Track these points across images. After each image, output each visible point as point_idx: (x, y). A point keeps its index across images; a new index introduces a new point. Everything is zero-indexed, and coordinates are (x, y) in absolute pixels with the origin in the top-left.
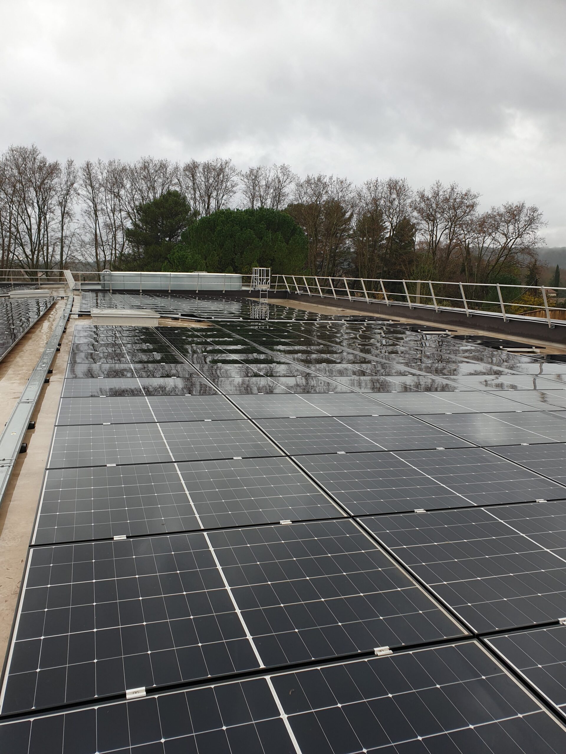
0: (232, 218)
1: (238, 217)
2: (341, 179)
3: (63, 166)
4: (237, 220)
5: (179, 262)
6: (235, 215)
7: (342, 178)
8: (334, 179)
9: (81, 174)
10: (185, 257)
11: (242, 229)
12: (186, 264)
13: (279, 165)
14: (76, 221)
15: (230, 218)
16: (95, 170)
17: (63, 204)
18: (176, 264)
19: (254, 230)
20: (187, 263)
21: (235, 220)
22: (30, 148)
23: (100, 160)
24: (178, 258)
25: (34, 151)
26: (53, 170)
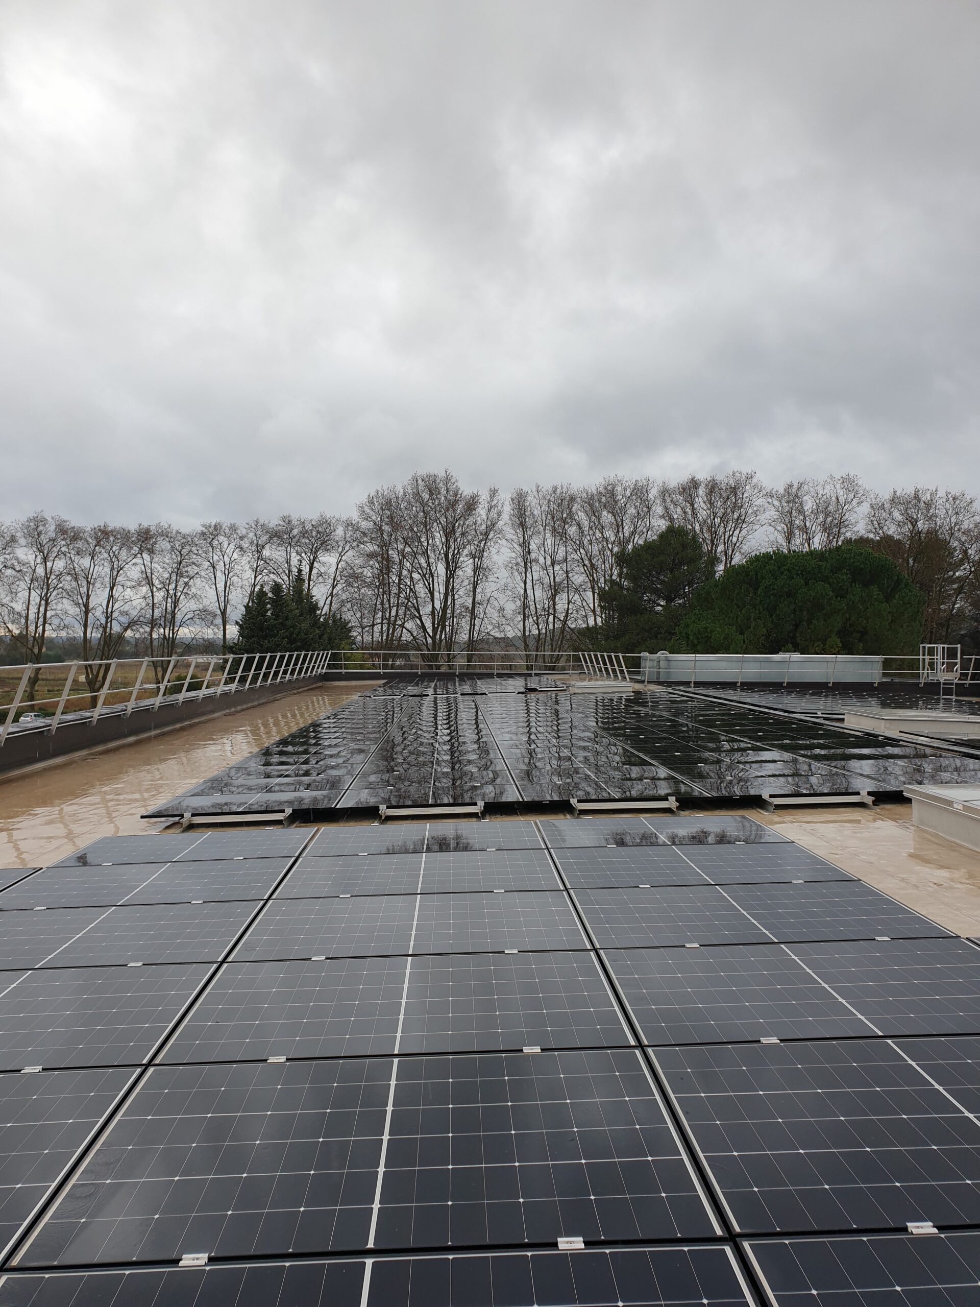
0: (788, 565)
1: (799, 564)
2: (953, 493)
3: (484, 497)
4: (797, 568)
5: (698, 639)
6: (793, 561)
7: (955, 491)
8: (942, 493)
9: (507, 510)
10: (709, 630)
11: (807, 584)
12: (711, 642)
13: (838, 476)
14: (495, 579)
15: (784, 565)
16: (532, 501)
17: (478, 555)
18: (692, 642)
19: (829, 583)
20: (712, 640)
21: (794, 569)
22: (441, 474)
23: (538, 487)
24: (697, 632)
25: (448, 480)
26: (471, 505)
